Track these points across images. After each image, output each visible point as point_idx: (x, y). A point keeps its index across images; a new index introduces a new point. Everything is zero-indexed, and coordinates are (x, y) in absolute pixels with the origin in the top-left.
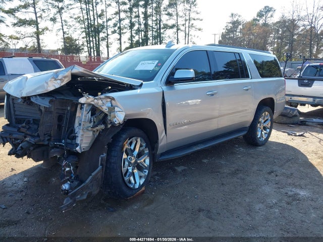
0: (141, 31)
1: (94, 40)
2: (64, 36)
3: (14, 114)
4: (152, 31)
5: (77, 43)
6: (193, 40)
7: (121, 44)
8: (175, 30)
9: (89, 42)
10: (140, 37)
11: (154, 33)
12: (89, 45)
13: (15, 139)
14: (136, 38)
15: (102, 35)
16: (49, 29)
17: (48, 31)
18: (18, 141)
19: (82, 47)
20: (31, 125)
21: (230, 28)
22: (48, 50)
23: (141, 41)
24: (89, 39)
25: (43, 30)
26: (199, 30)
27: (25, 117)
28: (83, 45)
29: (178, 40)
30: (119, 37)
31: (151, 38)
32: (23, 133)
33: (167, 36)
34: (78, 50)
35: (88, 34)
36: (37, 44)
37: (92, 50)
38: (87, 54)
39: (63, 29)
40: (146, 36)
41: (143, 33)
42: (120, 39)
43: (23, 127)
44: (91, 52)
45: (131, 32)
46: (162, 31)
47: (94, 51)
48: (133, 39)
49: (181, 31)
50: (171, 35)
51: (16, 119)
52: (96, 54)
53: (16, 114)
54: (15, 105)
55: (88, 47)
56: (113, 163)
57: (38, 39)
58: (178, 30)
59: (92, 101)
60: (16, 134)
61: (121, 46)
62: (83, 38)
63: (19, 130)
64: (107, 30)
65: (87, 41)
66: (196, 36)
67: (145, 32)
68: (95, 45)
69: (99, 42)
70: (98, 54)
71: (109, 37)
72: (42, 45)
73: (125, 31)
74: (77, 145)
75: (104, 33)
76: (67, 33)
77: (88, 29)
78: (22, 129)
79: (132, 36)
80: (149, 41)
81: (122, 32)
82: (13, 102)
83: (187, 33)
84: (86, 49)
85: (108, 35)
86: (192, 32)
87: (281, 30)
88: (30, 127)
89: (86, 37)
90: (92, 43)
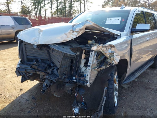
0: (62, 3)
1: (38, 7)
2: (22, 5)
3: (26, 55)
4: (68, 3)
5: (29, 9)
6: (88, 8)
7: (52, 10)
8: (79, 3)
9: (35, 8)
10: (62, 6)
11: (69, 4)
12: (35, 10)
13: (28, 73)
14: (60, 7)
15: (42, 5)
16: (14, 1)
17: (13, 2)
18: (31, 74)
19: (32, 11)
20: (40, 63)
21: (106, 2)
22: (14, 13)
23: (62, 8)
24: (36, 7)
25: (10, 1)
26: (92, 3)
27: (34, 57)
28: (32, 10)
29: (81, 8)
30: (51, 6)
31: (67, 7)
32: (34, 68)
33: (75, 6)
34: (30, 12)
35: (34, 4)
36: (8, 9)
37: (37, 13)
38: (34, 15)
39: (21, 1)
40: (65, 5)
41: (63, 4)
42: (51, 7)
43: (34, 65)
44: (37, 14)
45: (57, 3)
46: (73, 3)
47: (38, 13)
48: (58, 7)
49: (83, 3)
50: (77, 6)
51: (27, 58)
52: (39, 15)
53: (27, 55)
54: (27, 49)
55: (35, 11)
56: (111, 93)
57: (8, 6)
58: (81, 3)
59: (101, 49)
60: (30, 69)
61: (52, 11)
62: (32, 6)
63: (31, 67)
64: (44, 2)
65: (34, 8)
66: (90, 6)
67: (64, 4)
68: (38, 10)
69: (40, 9)
70: (40, 15)
71: (46, 6)
72: (10, 10)
73: (54, 3)
74: (87, 82)
75: (43, 3)
76: (24, 3)
77: (35, 1)
78: (34, 66)
79: (57, 6)
80: (66, 8)
81: (52, 3)
82: (25, 47)
83: (85, 4)
84: (34, 12)
85: (45, 5)
86: (88, 4)
87: (131, 4)
88: (39, 65)
89: (34, 6)
90: (37, 9)
